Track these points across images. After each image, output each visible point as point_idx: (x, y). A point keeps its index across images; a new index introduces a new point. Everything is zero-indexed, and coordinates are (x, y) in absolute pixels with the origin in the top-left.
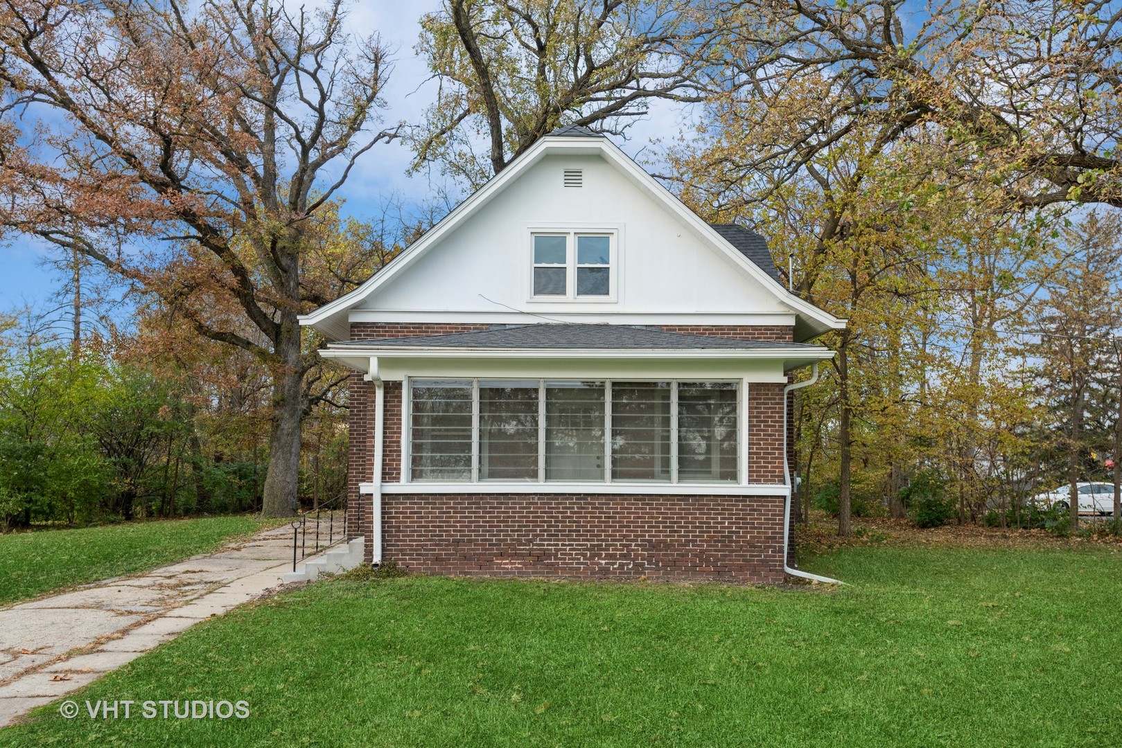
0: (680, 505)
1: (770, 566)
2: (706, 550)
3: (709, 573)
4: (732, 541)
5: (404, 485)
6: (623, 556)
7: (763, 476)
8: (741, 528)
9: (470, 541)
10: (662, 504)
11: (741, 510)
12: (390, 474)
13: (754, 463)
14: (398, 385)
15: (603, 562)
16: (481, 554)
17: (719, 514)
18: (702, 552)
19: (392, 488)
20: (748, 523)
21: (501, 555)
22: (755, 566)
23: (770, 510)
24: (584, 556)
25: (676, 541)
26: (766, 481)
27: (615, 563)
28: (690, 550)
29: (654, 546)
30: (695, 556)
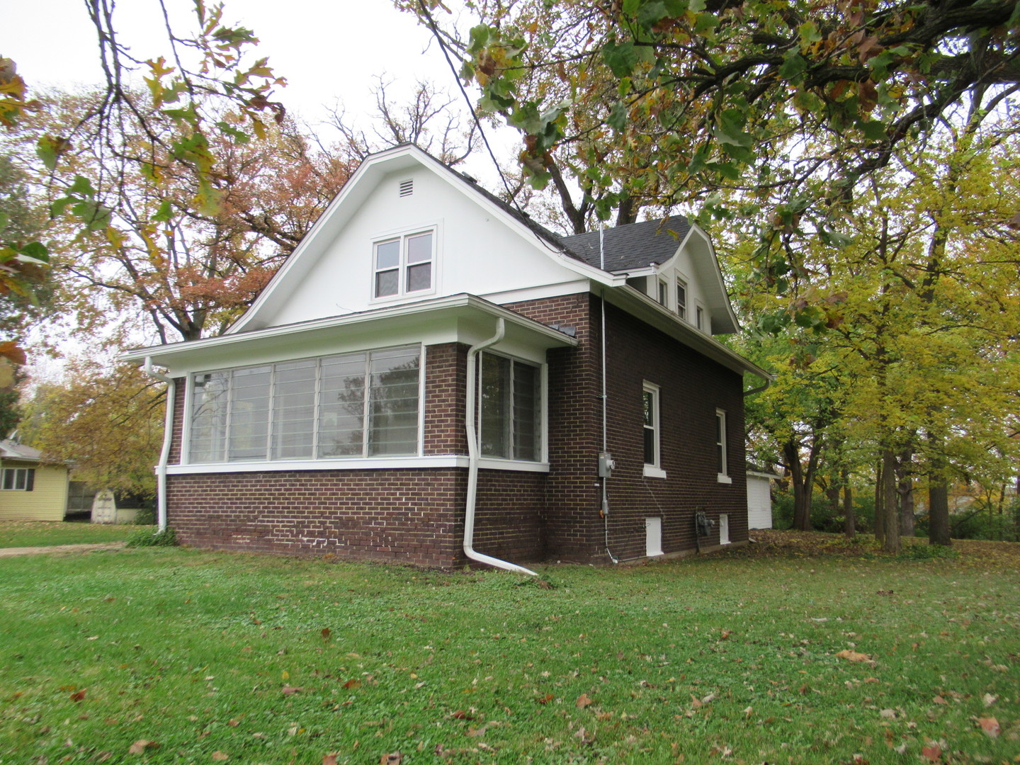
0: (366, 480)
1: (440, 547)
2: (386, 529)
3: (387, 553)
4: (407, 519)
5: (183, 468)
6: (321, 534)
7: (436, 446)
8: (415, 504)
9: (219, 517)
10: (351, 480)
11: (417, 484)
12: (173, 458)
13: (429, 432)
14: (183, 380)
15: (305, 539)
16: (224, 529)
17: (398, 489)
18: (383, 530)
19: (174, 470)
20: (422, 499)
21: (238, 531)
22: (428, 547)
23: (442, 485)
24: (291, 532)
25: (362, 518)
26: (440, 452)
27: (313, 541)
28: (373, 529)
29: (343, 523)
30: (376, 534)
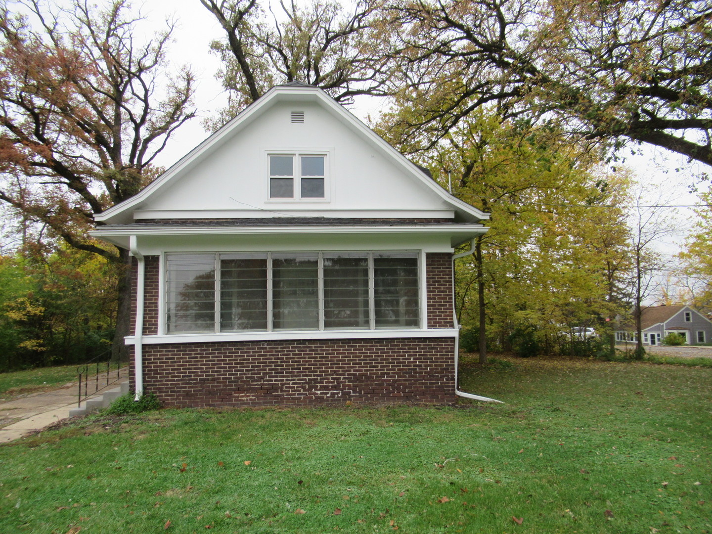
0: (377, 346)
1: (445, 391)
2: (397, 380)
3: (400, 398)
4: (417, 373)
5: (161, 337)
6: (334, 387)
7: (438, 323)
8: (422, 362)
9: (214, 380)
10: (363, 346)
11: (422, 349)
12: (149, 328)
13: (431, 312)
14: (156, 259)
15: (319, 392)
16: (222, 390)
17: (407, 352)
18: (395, 381)
19: (151, 340)
20: (428, 359)
21: (239, 390)
22: (434, 391)
23: (444, 348)
24: (304, 388)
25: (374, 374)
26: (441, 326)
27: (328, 393)
28: (385, 381)
29: (358, 378)
30: (389, 385)
